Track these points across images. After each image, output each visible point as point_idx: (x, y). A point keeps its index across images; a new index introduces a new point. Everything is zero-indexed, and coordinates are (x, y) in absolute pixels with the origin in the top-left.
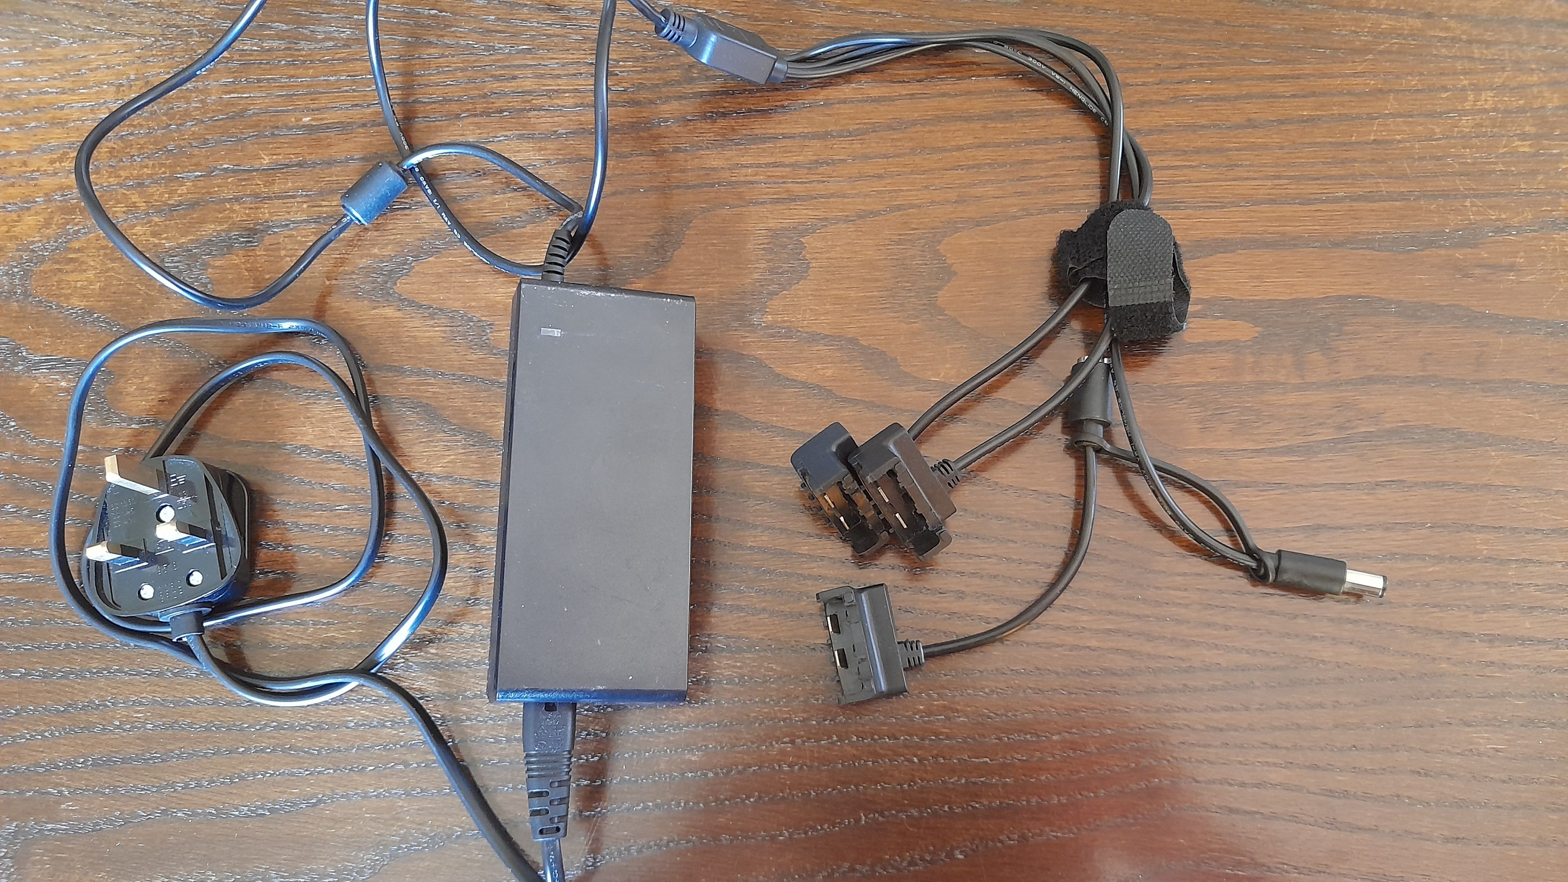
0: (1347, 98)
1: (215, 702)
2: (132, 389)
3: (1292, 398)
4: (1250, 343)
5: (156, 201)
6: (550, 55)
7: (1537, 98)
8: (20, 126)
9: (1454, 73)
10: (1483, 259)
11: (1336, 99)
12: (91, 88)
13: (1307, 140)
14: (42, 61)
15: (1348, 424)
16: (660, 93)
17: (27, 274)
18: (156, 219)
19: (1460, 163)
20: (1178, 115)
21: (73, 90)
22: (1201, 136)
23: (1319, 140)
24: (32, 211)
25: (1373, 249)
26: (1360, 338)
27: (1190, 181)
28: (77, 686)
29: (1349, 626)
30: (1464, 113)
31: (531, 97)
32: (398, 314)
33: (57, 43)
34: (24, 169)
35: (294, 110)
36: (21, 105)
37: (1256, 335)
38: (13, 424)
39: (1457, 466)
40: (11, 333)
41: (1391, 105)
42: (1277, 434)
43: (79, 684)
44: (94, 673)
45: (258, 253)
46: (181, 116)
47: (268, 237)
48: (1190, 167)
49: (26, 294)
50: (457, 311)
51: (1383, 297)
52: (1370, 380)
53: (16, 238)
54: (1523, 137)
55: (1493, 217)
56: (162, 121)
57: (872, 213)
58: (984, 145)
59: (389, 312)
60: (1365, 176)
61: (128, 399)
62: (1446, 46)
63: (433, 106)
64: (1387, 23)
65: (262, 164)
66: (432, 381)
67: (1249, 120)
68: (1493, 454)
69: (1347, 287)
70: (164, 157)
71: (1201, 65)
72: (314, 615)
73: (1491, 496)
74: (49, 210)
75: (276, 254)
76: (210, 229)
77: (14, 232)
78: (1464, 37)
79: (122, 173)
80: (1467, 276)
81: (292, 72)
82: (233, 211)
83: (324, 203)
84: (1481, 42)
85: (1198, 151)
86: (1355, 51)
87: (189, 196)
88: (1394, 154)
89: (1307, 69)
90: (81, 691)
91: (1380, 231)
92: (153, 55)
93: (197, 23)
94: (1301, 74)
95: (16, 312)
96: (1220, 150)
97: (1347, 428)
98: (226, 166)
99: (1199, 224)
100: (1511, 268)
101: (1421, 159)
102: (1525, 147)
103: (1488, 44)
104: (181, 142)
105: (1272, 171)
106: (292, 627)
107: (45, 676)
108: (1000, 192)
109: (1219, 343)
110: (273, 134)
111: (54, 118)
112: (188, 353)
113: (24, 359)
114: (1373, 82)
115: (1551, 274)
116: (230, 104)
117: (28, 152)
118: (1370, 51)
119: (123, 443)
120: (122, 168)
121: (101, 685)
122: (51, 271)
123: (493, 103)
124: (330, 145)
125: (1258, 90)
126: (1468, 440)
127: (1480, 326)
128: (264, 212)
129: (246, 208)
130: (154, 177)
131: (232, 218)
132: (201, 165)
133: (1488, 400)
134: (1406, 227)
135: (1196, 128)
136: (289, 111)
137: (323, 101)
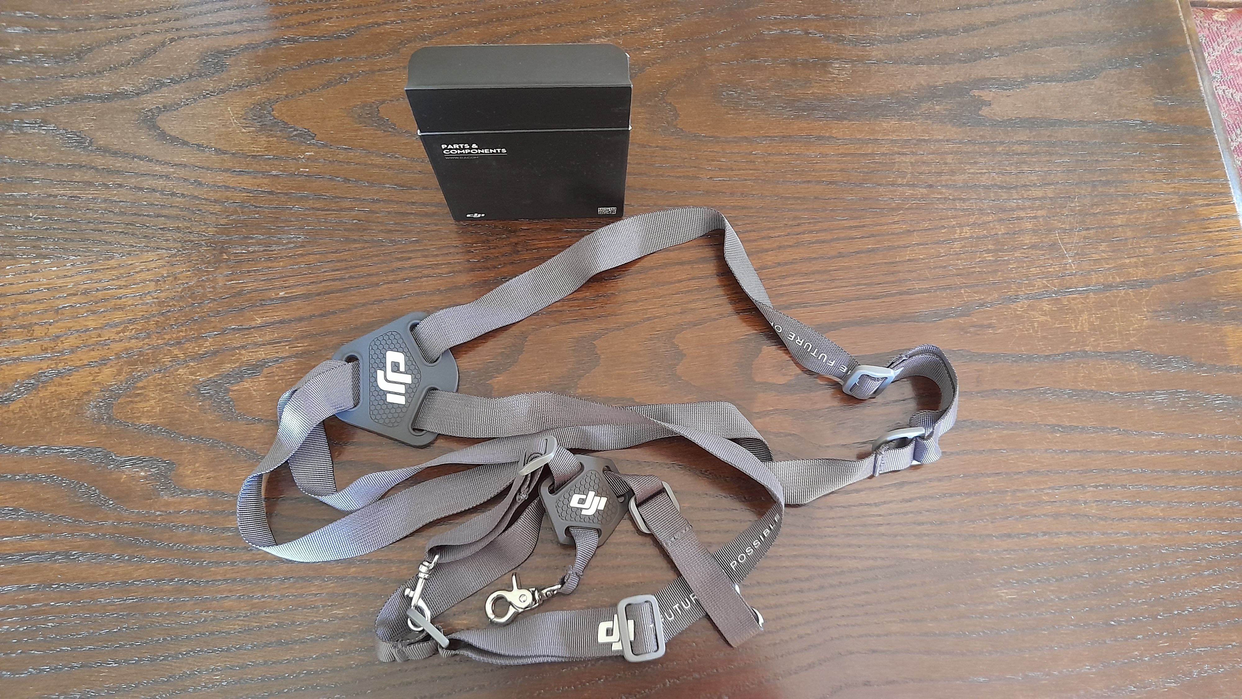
0: (891, 236)
1: (265, 663)
2: (189, 472)
5: (190, 352)
6: (430, 243)
7: (993, 229)
8: (94, 312)
9: (948, 218)
10: (975, 322)
11: (885, 237)
12: (138, 284)
13: (872, 262)
14: (103, 269)
16: (500, 261)
17: (109, 406)
18: (192, 364)
19: (956, 269)
20: (800, 253)
21: (126, 286)
22: (814, 264)
23: (879, 262)
24: (108, 366)
25: (915, 321)
27: (811, 291)
28: (173, 664)
29: (926, 538)
30: (955, 240)
31: (421, 270)
33: (112, 258)
34: (99, 339)
35: (273, 289)
36: (92, 299)
38: (111, 502)
40: (103, 445)
41: (915, 239)
43: (175, 663)
44: (185, 655)
45: (261, 379)
46: (201, 297)
47: (266, 369)
48: (810, 282)
49: (110, 419)
53: (99, 383)
54: (988, 251)
55: (977, 298)
56: (188, 302)
57: (633, 323)
58: (693, 279)
60: (906, 280)
61: (187, 479)
62: (941, 203)
63: (362, 279)
64: (909, 192)
65: (257, 324)
67: (840, 253)
68: (991, 432)
69: (903, 345)
70: (192, 324)
71: (810, 223)
72: (322, 601)
73: (993, 456)
74: (120, 364)
75: (272, 379)
76: (228, 367)
77: (98, 379)
78: (950, 197)
79: (165, 336)
80: (967, 333)
81: (270, 265)
82: (241, 354)
83: (299, 345)
84: (960, 199)
85: (813, 273)
86: (893, 209)
87: (212, 347)
88: (920, 266)
89: (868, 221)
90: (177, 667)
91: (918, 311)
92: (177, 260)
93: (204, 238)
94: (865, 225)
95: (105, 431)
96: (826, 272)
98: (233, 327)
99: (819, 315)
100: (990, 326)
101: (935, 268)
102: (989, 257)
103: (964, 200)
104: (203, 314)
105: (855, 281)
106: (309, 610)
107: (152, 660)
108: (706, 306)
110: (261, 304)
111: (115, 305)
112: (222, 446)
113: (113, 460)
114: (904, 226)
115: (1011, 327)
116: (231, 287)
117: (101, 328)
118: (901, 209)
119: (186, 507)
120: (165, 334)
121: (189, 661)
122: (125, 402)
123: (398, 275)
124: (299, 309)
125: (842, 235)
126: (977, 426)
127: (977, 361)
128: (261, 354)
129: (249, 352)
130: (187, 337)
131: (241, 359)
132: (217, 327)
133: (986, 401)
134: (932, 307)
135: (810, 259)
136: (270, 289)
137: (292, 282)
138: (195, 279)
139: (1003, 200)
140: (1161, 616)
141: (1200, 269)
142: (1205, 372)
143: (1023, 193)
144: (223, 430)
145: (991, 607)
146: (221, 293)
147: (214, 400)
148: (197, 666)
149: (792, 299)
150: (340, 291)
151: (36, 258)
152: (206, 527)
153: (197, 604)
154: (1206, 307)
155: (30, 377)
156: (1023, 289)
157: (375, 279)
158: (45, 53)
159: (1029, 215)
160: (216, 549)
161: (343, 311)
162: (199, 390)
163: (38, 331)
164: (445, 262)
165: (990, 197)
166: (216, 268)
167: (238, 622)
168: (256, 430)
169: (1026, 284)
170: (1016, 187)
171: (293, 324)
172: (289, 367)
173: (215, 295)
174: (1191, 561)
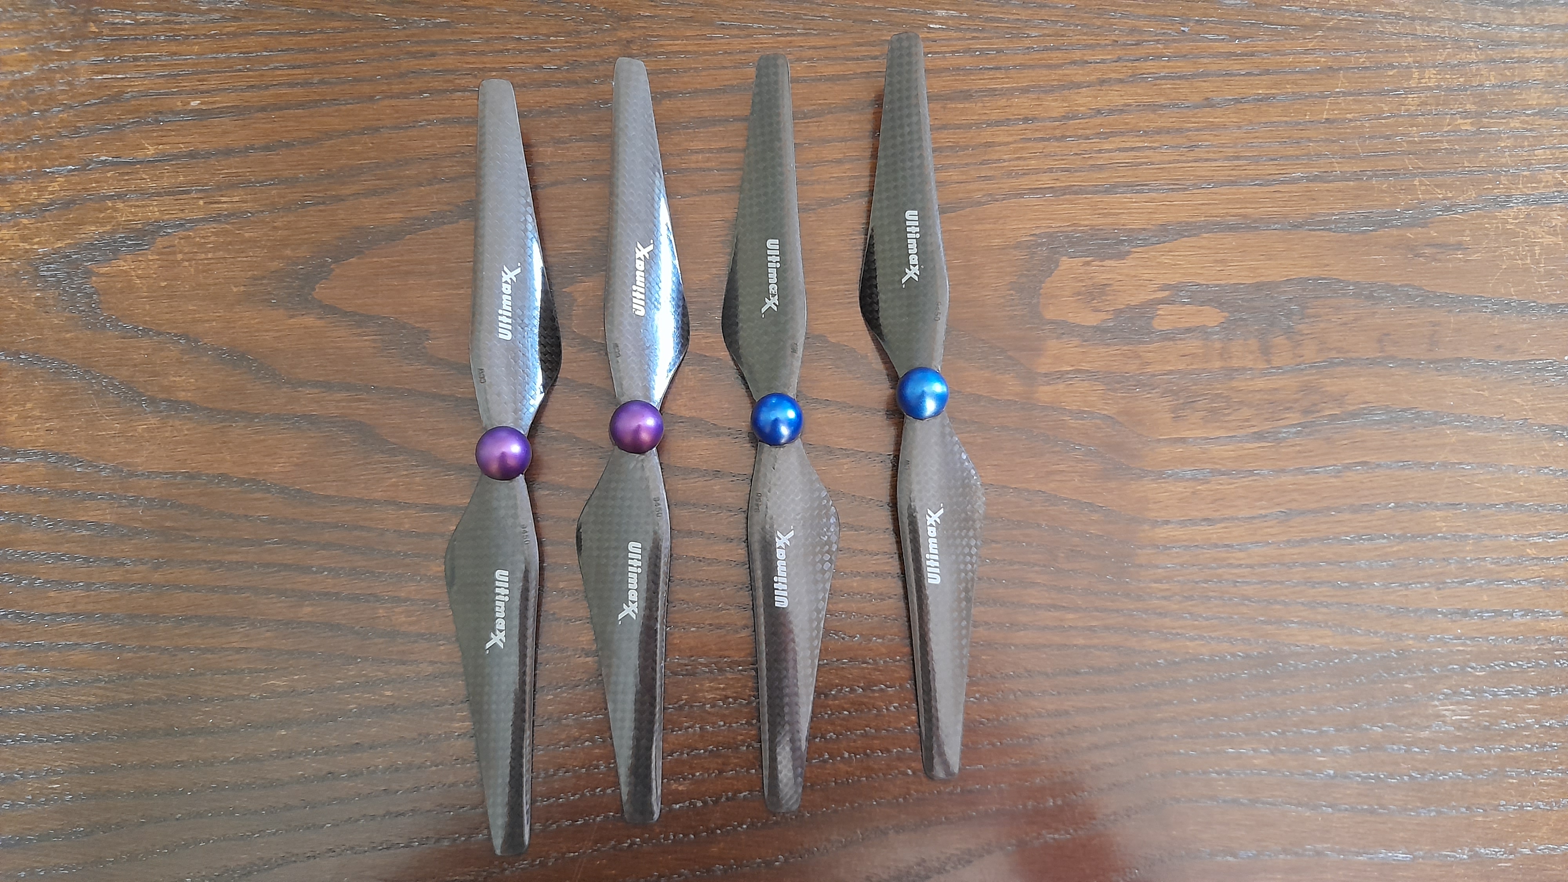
0: (1299, 76)
2: (13, 418)
3: (1260, 383)
4: (1218, 329)
5: (23, 200)
7: (1475, 75)
9: (1399, 51)
10: (1434, 238)
11: (1289, 77)
13: (1263, 120)
15: (1313, 409)
16: (598, 71)
18: (25, 221)
19: (1408, 142)
20: (1138, 94)
22: (1160, 116)
23: (1275, 119)
25: (1330, 230)
26: (1322, 321)
27: (1152, 164)
29: (1324, 610)
30: (1409, 91)
31: (453, 76)
32: (319, 323)
35: (179, 93)
37: (1223, 320)
39: (1416, 446)
41: (1341, 84)
42: (1247, 420)
45: (150, 257)
46: (46, 101)
47: (160, 239)
48: (1151, 148)
50: (388, 318)
51: (1341, 278)
52: (1332, 363)
54: (1466, 115)
55: (1440, 196)
56: (22, 107)
57: (833, 201)
59: (310, 320)
60: (1319, 155)
61: (9, 429)
62: (1391, 23)
63: (343, 87)
65: (147, 155)
66: (365, 396)
67: (1207, 99)
68: (1448, 432)
69: (1307, 269)
70: (27, 148)
71: (1158, 41)
73: (1448, 474)
75: (171, 257)
76: (91, 231)
78: (1407, 13)
80: (1417, 255)
81: (174, 49)
82: (116, 210)
84: (1423, 19)
85: (1159, 131)
86: (1306, 28)
87: (62, 193)
88: (1345, 133)
89: (1260, 46)
91: (1336, 212)
94: (1256, 51)
96: (1179, 131)
97: (1313, 412)
98: (103, 158)
99: (1163, 207)
100: (1459, 246)
101: (1371, 138)
102: (1466, 125)
103: (1430, 21)
104: (48, 131)
105: (1230, 152)
106: (225, 677)
108: (964, 177)
109: (1188, 330)
110: (157, 121)
112: (76, 374)
114: (1323, 59)
115: (1495, 252)
116: (102, 86)
118: (1320, 28)
119: (7, 481)
123: (410, 83)
124: (225, 133)
125: (1214, 68)
126: (1425, 419)
127: (1432, 306)
128: (154, 211)
129: (131, 206)
130: (19, 172)
131: (116, 218)
132: (74, 157)
133: (1442, 378)
134: (1360, 207)
135: (1154, 108)
136: (173, 93)
137: (213, 82)
138: (36, 66)
139: (1498, 25)
144: (79, 345)
145: (1426, 734)
146: (83, 94)
147: (64, 289)
148: (20, 764)
149: (1119, 177)
150: (301, 105)
152: (42, 518)
153: (22, 653)
156: (1520, 186)
157: (367, 89)
159: (1540, 55)
160: (58, 558)
161: (306, 142)
162: (37, 269)
164: (497, 66)
165: (1474, 19)
166: (76, 49)
167: (94, 691)
168: (140, 348)
169: (1526, 176)
171: (213, 160)
172: (203, 237)
173: (72, 97)
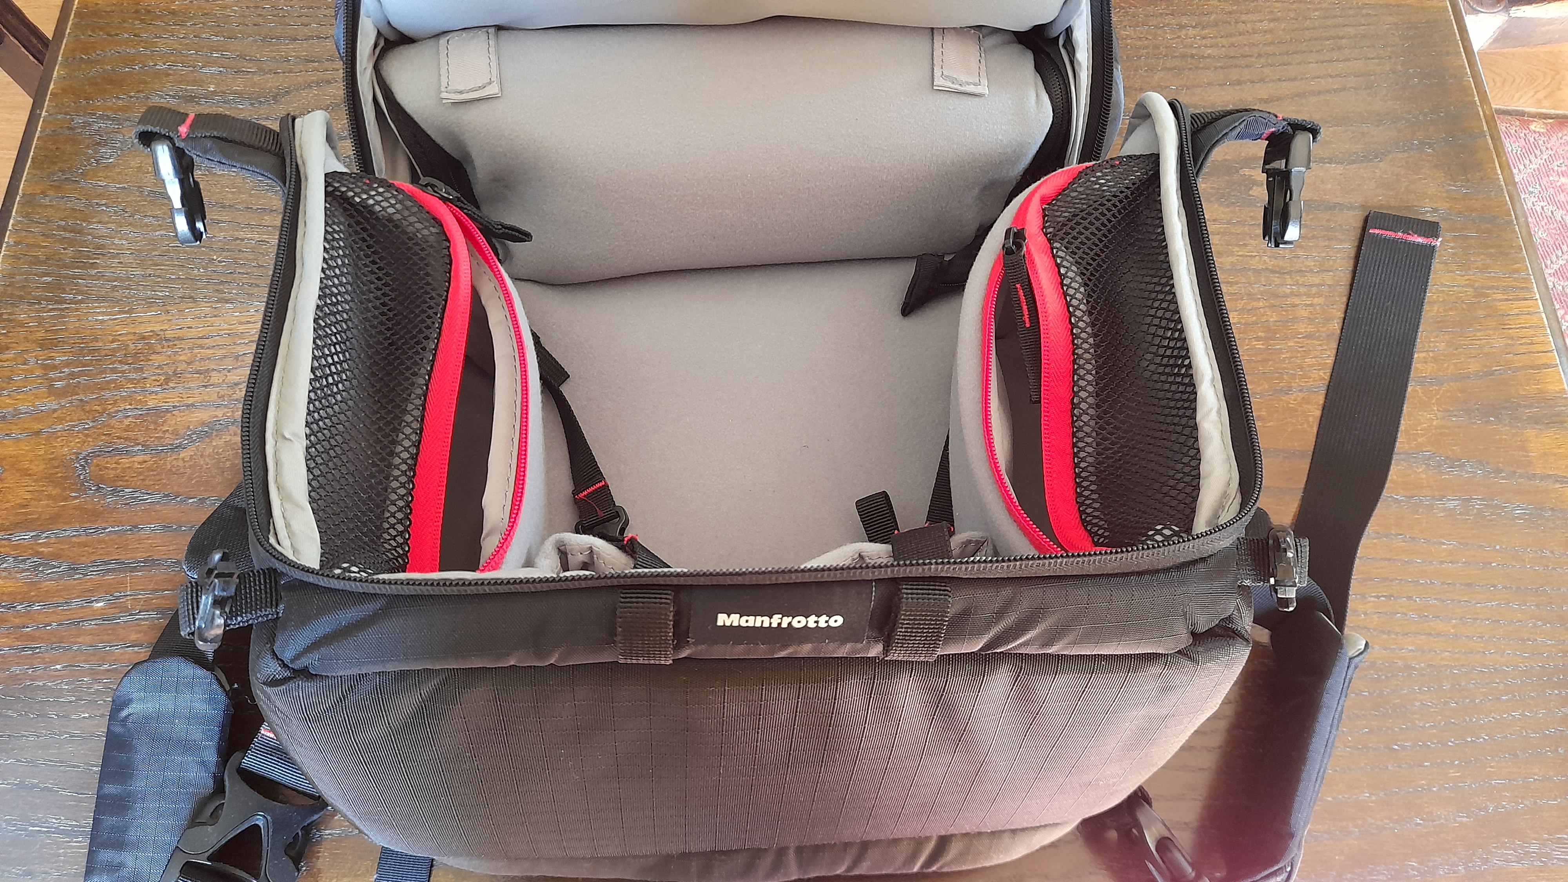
139: (1276, 285)
140: (1452, 742)
141: (1499, 368)
142: (1503, 478)
143: (1298, 280)
151: (217, 302)
154: (1505, 408)
155: (203, 424)
158: (240, 94)
159: (1304, 303)
163: (216, 378)
170: (1290, 272)
174: (1487, 684)
